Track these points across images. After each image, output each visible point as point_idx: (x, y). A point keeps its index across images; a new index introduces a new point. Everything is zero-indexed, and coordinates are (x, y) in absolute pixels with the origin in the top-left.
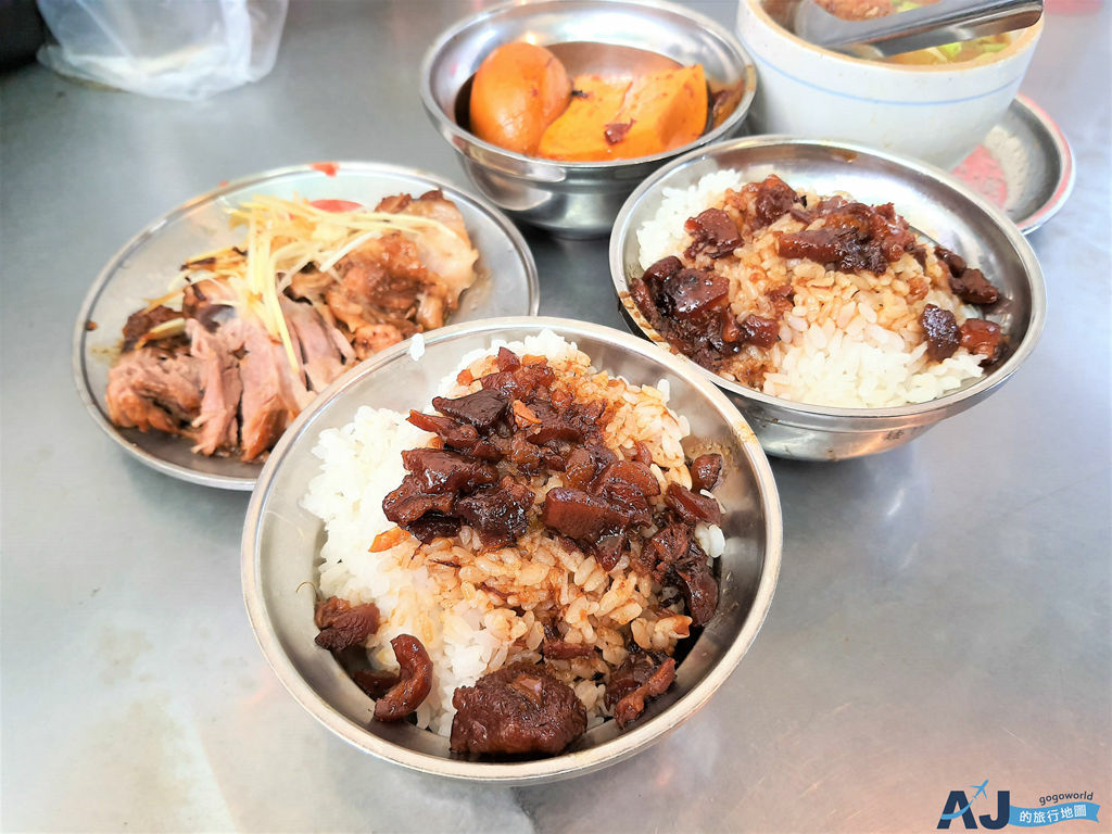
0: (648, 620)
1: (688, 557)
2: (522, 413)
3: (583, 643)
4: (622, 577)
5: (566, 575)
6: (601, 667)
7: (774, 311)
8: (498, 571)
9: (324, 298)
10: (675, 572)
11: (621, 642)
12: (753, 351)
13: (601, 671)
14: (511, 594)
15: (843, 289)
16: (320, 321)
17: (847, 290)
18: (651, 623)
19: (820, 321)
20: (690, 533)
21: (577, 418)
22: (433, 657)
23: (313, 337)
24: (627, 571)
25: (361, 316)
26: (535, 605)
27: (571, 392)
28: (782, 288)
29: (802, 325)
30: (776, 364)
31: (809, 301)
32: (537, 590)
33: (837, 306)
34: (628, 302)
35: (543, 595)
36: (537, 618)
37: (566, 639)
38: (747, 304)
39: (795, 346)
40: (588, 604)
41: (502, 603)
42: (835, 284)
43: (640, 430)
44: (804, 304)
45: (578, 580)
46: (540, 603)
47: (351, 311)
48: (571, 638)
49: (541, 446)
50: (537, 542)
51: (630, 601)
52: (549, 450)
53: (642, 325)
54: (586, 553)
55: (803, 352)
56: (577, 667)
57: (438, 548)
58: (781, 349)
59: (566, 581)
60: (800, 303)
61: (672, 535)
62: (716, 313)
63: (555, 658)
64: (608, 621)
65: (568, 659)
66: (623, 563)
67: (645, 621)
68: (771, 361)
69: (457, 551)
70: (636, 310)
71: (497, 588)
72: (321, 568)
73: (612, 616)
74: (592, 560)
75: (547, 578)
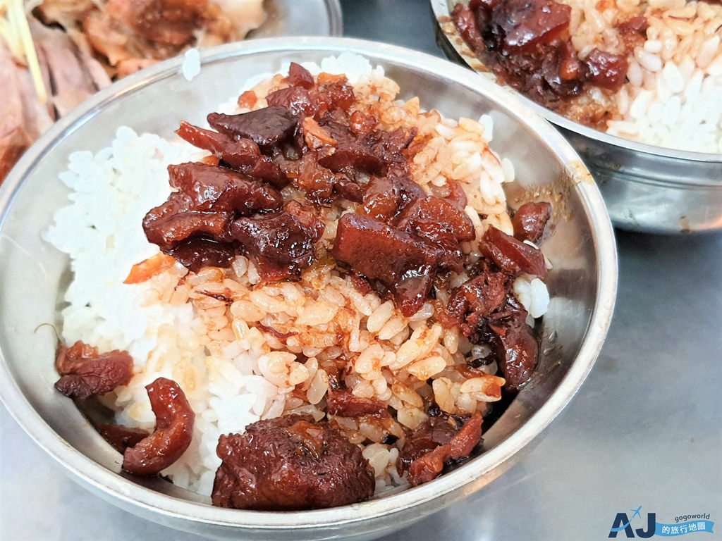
0: (453, 381)
1: (504, 310)
2: (314, 133)
3: (373, 399)
4: (424, 327)
5: (358, 318)
6: (393, 429)
7: (623, 47)
8: (276, 307)
9: (80, 25)
10: (488, 327)
11: (420, 404)
12: (596, 94)
13: (394, 433)
14: (290, 334)
15: (707, 22)
16: (75, 49)
17: (710, 24)
18: (456, 385)
19: (678, 58)
20: (508, 285)
21: (380, 145)
22: (196, 407)
23: (65, 66)
24: (430, 322)
25: (124, 48)
26: (319, 351)
27: (373, 116)
28: (634, 19)
29: (654, 63)
30: (622, 111)
31: (665, 34)
32: (322, 333)
33: (697, 41)
34: (448, 28)
35: (330, 340)
36: (320, 367)
37: (354, 393)
38: (591, 37)
39: (646, 89)
40: (382, 352)
41: (280, 346)
42: (696, 16)
43: (454, 166)
44: (658, 37)
45: (372, 326)
46: (326, 350)
47: (113, 42)
48: (360, 391)
49: (335, 172)
50: (326, 279)
51: (433, 354)
52: (345, 176)
53: (464, 53)
54: (383, 298)
55: (655, 96)
56: (366, 426)
57: (207, 278)
58: (630, 93)
59: (358, 325)
60: (654, 37)
61: (487, 284)
62: (553, 48)
63: (340, 414)
64: (406, 377)
65: (356, 417)
66: (426, 311)
67: (449, 381)
68: (617, 107)
69: (228, 283)
70: (458, 36)
71: (276, 328)
72: (65, 311)
73: (411, 370)
74: (389, 305)
75: (335, 318)
